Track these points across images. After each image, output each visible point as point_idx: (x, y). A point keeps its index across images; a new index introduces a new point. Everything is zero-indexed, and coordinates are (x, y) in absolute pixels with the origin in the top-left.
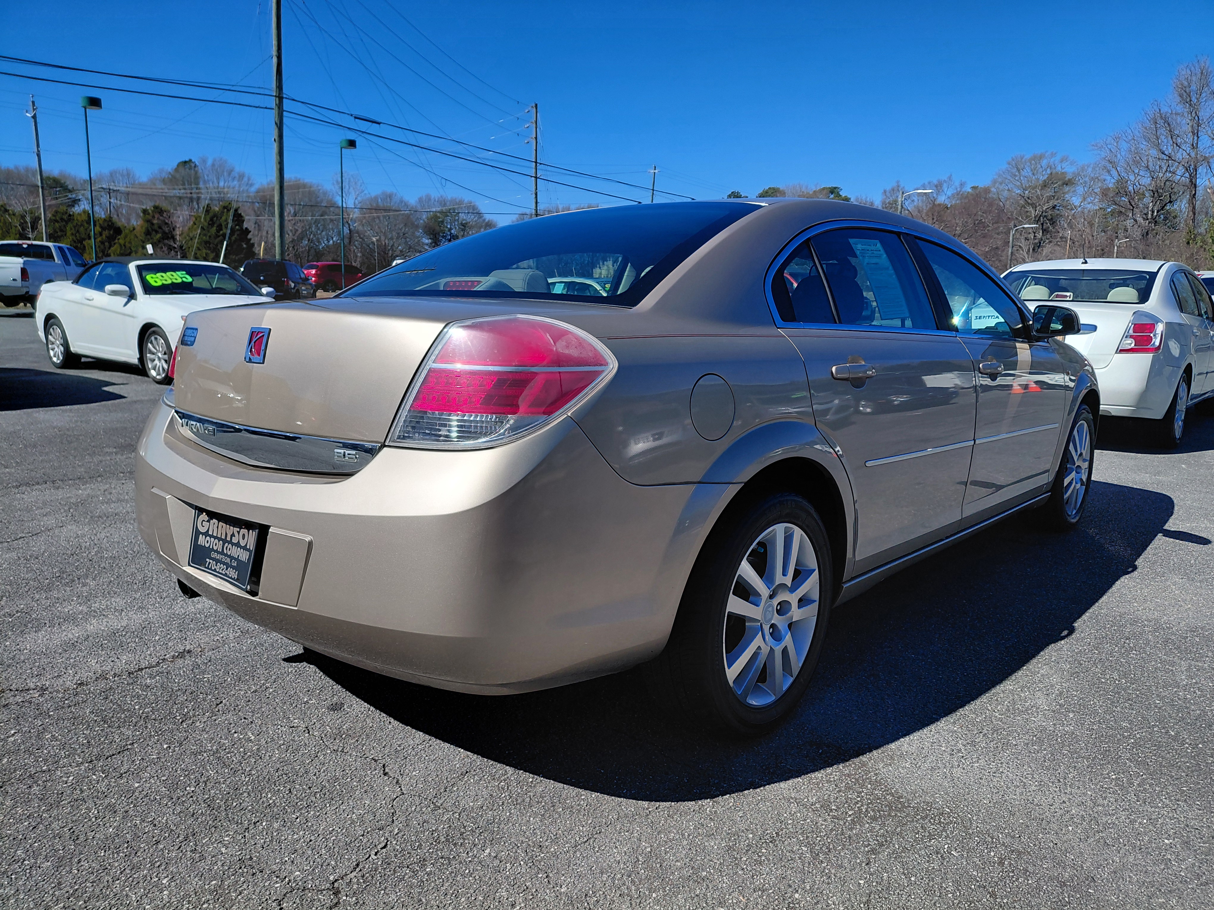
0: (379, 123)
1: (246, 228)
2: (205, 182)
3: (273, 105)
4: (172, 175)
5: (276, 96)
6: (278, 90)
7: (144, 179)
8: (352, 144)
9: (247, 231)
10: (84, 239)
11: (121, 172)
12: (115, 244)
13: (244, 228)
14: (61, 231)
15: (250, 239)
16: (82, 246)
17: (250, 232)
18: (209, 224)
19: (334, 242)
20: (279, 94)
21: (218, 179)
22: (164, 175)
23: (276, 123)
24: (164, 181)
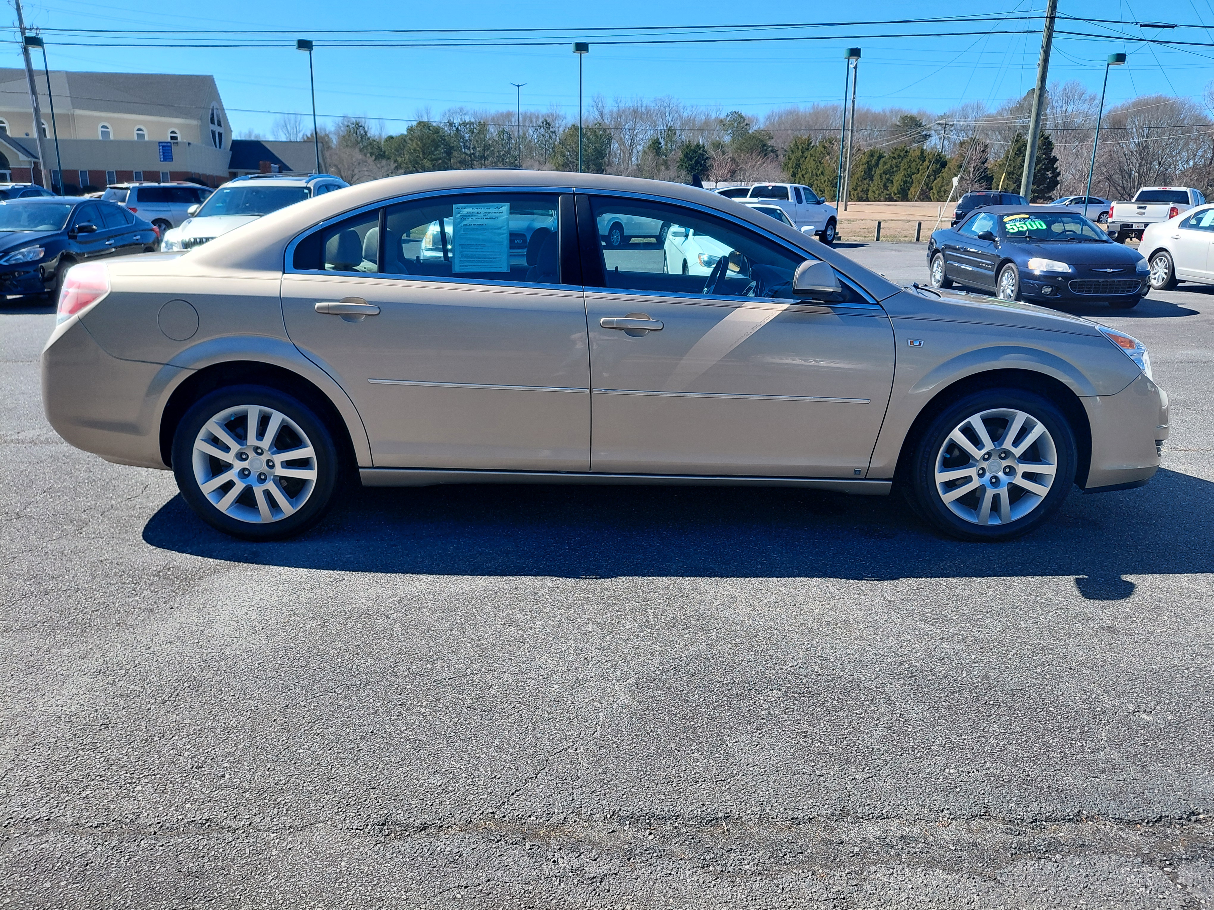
0: (1173, 27)
1: (1054, 156)
2: (1053, 107)
3: (1043, 28)
4: (1020, 104)
5: (1047, 17)
6: (1050, 10)
7: (993, 111)
8: (1120, 58)
9: (1055, 160)
10: (913, 174)
11: (972, 105)
12: (939, 177)
13: (1052, 157)
14: (896, 167)
15: (1057, 168)
16: (911, 180)
17: (1058, 160)
18: (1016, 154)
19: (1195, 163)
20: (1052, 14)
21: (1067, 104)
22: (1012, 105)
23: (1043, 47)
24: (1012, 111)
